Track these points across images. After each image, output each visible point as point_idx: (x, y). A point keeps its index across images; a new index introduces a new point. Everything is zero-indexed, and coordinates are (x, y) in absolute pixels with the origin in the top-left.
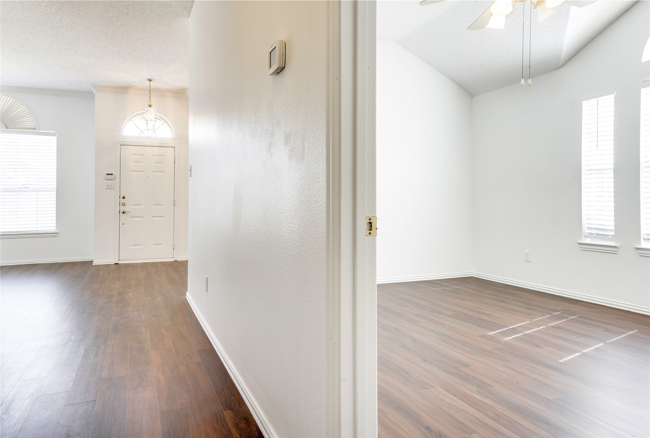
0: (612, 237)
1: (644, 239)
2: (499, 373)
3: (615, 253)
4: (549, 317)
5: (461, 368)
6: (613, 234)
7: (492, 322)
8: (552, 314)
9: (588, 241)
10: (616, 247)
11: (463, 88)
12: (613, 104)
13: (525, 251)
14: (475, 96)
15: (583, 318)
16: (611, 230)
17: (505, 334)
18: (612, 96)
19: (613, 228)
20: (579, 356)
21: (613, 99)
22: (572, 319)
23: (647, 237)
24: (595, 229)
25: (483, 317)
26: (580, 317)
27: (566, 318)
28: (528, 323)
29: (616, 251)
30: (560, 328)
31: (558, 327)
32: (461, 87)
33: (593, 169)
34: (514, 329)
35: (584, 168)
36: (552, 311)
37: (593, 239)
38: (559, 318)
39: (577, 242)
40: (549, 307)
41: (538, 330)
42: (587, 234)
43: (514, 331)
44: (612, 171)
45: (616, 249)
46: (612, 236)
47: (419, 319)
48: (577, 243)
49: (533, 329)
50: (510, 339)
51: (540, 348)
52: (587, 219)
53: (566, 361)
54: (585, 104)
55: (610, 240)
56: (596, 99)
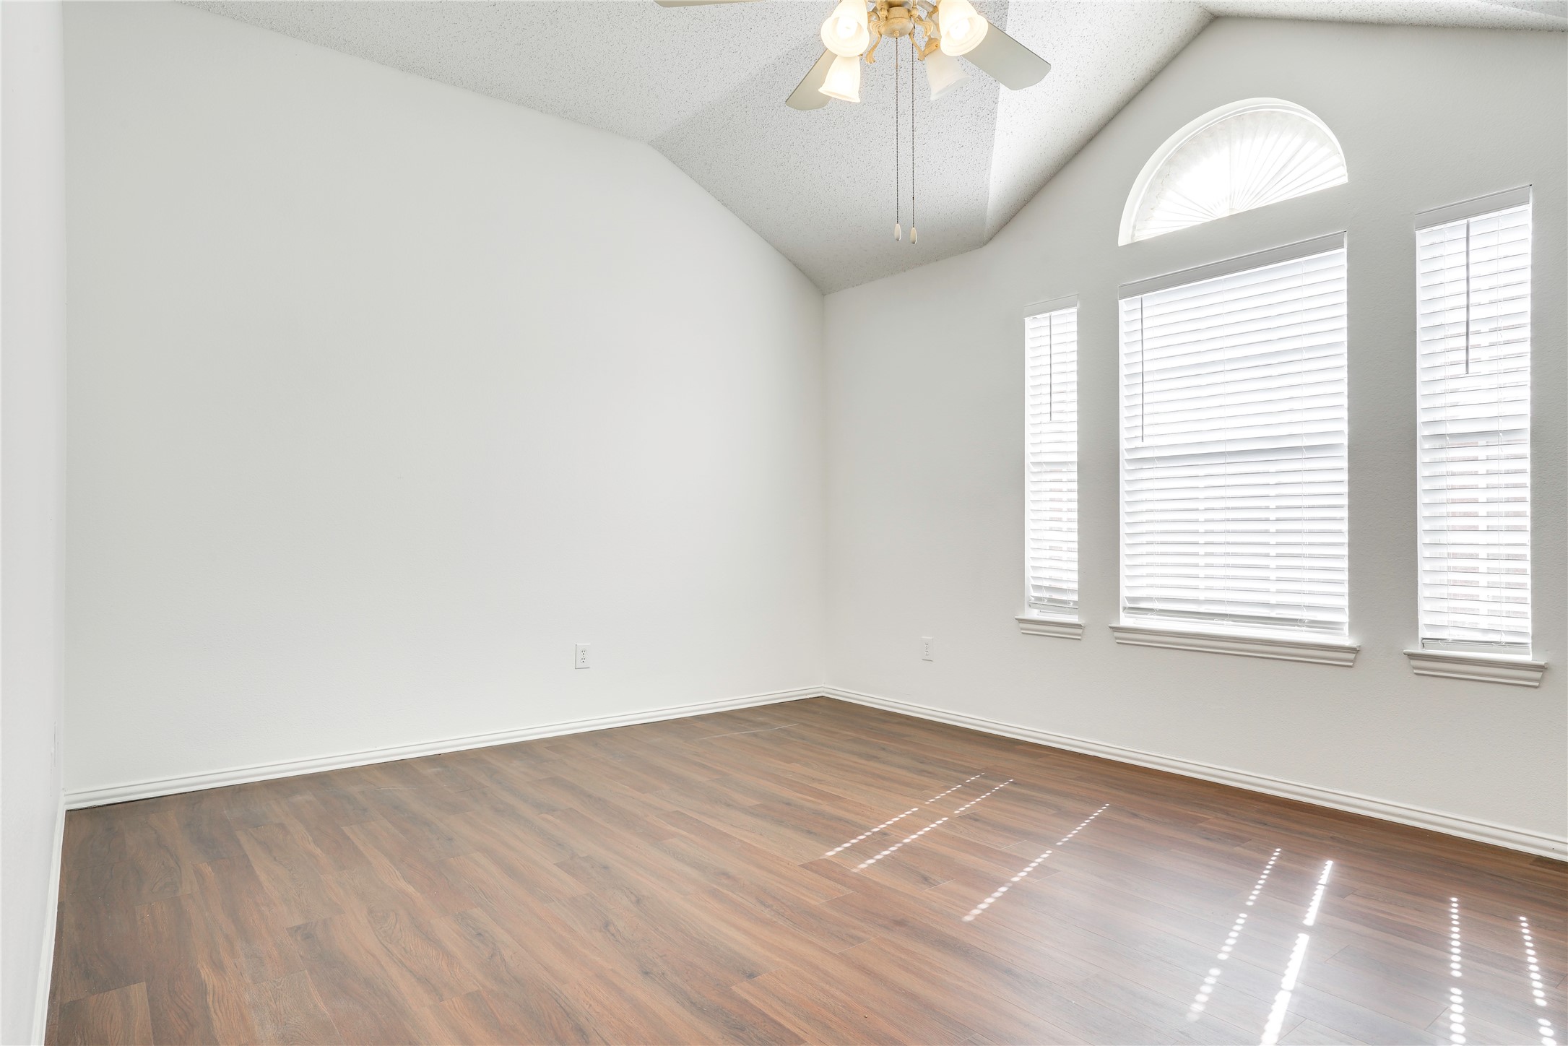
0: (1073, 605)
1: (1125, 608)
2: (827, 987)
3: (1079, 639)
4: (958, 791)
5: (733, 988)
6: (1075, 598)
7: (840, 819)
8: (964, 780)
9: (1034, 614)
10: (1080, 625)
11: (804, 274)
12: (1074, 327)
13: (923, 637)
14: (829, 293)
15: (1020, 784)
16: (1072, 591)
17: (862, 851)
18: (1074, 310)
19: (1075, 586)
20: (1004, 897)
21: (1074, 318)
22: (1001, 790)
23: (1129, 605)
24: (1047, 588)
25: (825, 807)
26: (1016, 784)
27: (989, 788)
28: (913, 814)
29: (1079, 635)
30: (976, 820)
31: (972, 818)
32: (800, 270)
33: (1044, 463)
34: (883, 833)
35: (1029, 459)
36: (964, 773)
37: (1043, 609)
38: (975, 790)
39: (1016, 617)
40: (960, 762)
41: (934, 831)
42: (1033, 599)
43: (883, 839)
44: (1075, 468)
45: (1079, 631)
46: (1075, 603)
47: (673, 829)
48: (1016, 619)
49: (921, 828)
50: (870, 865)
51: (931, 884)
52: (1034, 568)
53: (977, 918)
54: (1029, 323)
55: (1072, 611)
56: (1047, 315)
